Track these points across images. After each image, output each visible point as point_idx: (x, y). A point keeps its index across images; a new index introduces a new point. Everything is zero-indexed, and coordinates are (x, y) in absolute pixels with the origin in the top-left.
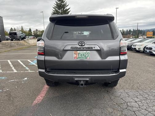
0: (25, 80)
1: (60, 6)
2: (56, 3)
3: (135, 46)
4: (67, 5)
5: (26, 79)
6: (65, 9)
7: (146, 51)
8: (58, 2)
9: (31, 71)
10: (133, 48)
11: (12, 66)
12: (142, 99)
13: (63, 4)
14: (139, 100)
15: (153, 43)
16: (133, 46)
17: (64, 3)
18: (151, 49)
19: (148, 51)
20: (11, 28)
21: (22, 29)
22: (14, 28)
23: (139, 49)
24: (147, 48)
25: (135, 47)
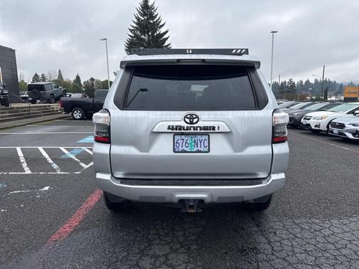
0: (45, 191)
1: (146, 26)
2: (136, 20)
3: (309, 119)
4: (161, 24)
5: (47, 188)
6: (158, 33)
7: (332, 132)
8: (141, 18)
9: (62, 173)
10: (304, 123)
11: (22, 160)
12: (285, 237)
13: (152, 22)
14: (278, 239)
15: (349, 113)
16: (305, 119)
17: (155, 20)
18: (342, 126)
19: (336, 131)
20: (36, 75)
21: (60, 76)
22: (42, 75)
23: (316, 126)
24: (334, 125)
25: (308, 122)
